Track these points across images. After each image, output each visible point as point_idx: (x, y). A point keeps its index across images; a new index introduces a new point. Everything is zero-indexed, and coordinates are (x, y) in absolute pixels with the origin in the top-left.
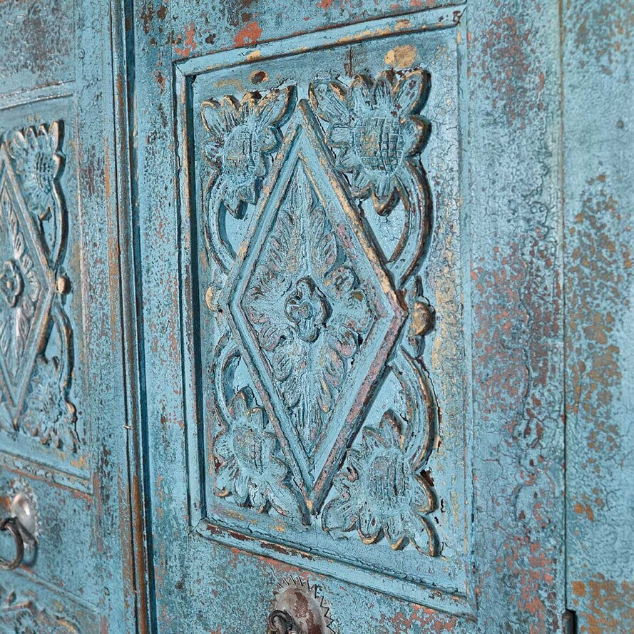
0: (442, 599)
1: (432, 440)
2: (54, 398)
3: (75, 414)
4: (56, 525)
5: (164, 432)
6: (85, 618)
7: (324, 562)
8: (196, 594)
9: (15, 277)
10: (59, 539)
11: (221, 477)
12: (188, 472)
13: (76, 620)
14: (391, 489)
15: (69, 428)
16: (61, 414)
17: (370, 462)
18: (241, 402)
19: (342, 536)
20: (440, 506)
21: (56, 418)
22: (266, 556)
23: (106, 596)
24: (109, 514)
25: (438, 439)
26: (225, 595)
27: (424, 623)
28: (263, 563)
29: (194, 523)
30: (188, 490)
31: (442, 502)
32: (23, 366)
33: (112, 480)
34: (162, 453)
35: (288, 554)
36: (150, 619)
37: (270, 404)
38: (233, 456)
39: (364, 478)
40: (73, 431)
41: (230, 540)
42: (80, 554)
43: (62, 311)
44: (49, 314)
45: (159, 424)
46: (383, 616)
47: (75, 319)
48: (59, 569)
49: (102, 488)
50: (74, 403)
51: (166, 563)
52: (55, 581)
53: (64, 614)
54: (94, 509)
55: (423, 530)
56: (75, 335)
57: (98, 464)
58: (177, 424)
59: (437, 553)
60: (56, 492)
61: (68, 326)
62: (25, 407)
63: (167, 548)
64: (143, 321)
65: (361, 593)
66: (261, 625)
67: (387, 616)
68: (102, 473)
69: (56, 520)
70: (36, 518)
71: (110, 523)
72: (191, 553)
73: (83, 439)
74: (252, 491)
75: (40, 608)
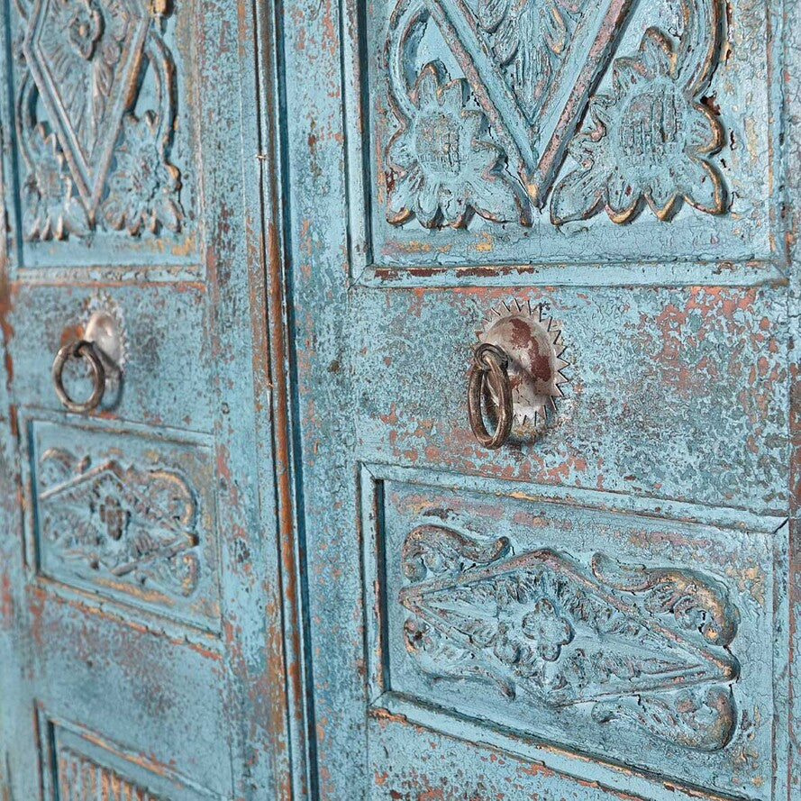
0: (732, 271)
1: (718, 47)
2: (149, 165)
3: (179, 178)
4: (151, 340)
5: (312, 157)
6: (191, 462)
7: (553, 270)
8: (359, 370)
9: (92, 16)
10: (155, 357)
11: (398, 195)
12: (348, 203)
13: (179, 468)
14: (656, 135)
15: (170, 200)
16: (158, 185)
17: (623, 108)
18: (430, 80)
19: (578, 229)
20: (730, 142)
21: (151, 193)
22: (466, 286)
23: (224, 416)
24: (230, 298)
25: (727, 47)
26: (403, 358)
27: (705, 309)
28: (460, 296)
29: (356, 274)
30: (348, 228)
31: (732, 136)
32: (103, 135)
33: (234, 249)
34: (309, 188)
35: (498, 274)
36: (290, 423)
37: (472, 69)
38: (416, 162)
39: (614, 132)
40: (176, 202)
41: (409, 281)
42: (186, 369)
43: (161, 43)
44: (142, 50)
45: (305, 148)
46: (643, 318)
47: (179, 49)
48: (154, 400)
49: (220, 265)
50: (178, 166)
51: (315, 341)
52: (148, 419)
53: (162, 465)
54: (207, 298)
55: (704, 180)
56: (179, 71)
57: (213, 233)
58: (333, 140)
59: (724, 210)
60: (150, 295)
61: (169, 60)
62: (106, 191)
63: (316, 318)
64: (282, 12)
65: (610, 295)
66: (456, 386)
67: (650, 316)
68: (219, 244)
69: (151, 333)
70: (121, 339)
71: (230, 311)
72: (352, 315)
73: (191, 213)
74: (445, 200)
75: (125, 466)
